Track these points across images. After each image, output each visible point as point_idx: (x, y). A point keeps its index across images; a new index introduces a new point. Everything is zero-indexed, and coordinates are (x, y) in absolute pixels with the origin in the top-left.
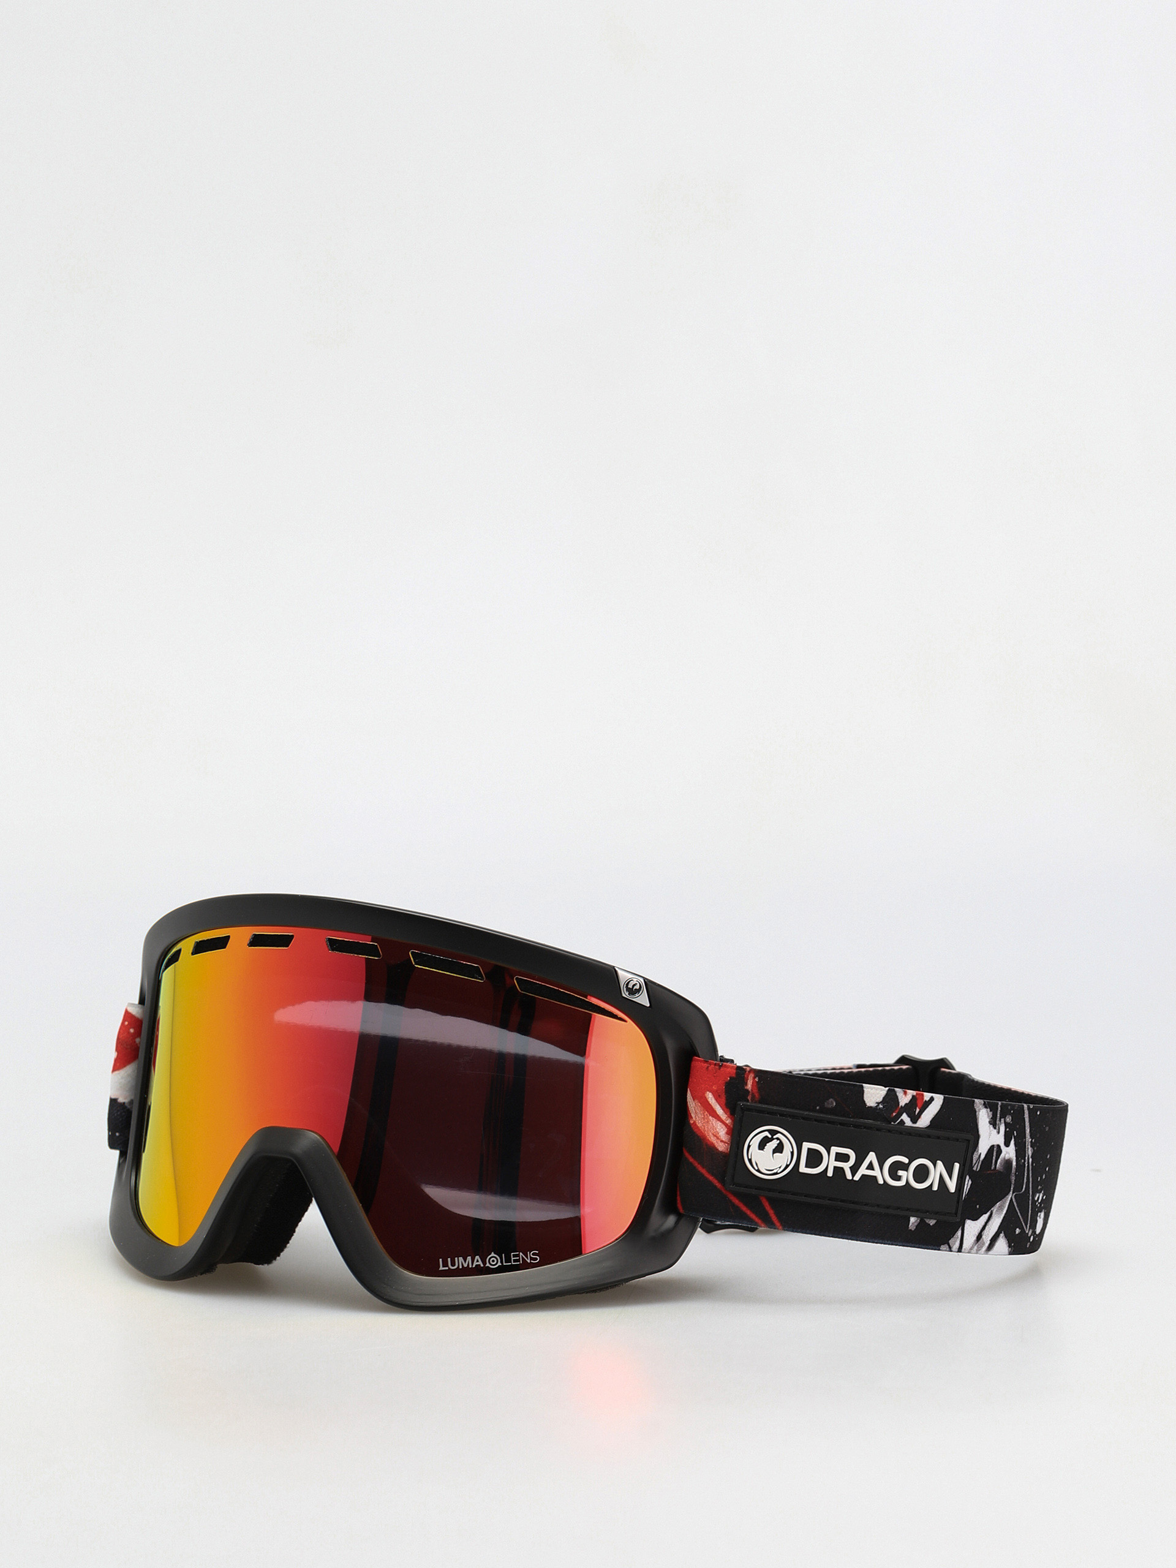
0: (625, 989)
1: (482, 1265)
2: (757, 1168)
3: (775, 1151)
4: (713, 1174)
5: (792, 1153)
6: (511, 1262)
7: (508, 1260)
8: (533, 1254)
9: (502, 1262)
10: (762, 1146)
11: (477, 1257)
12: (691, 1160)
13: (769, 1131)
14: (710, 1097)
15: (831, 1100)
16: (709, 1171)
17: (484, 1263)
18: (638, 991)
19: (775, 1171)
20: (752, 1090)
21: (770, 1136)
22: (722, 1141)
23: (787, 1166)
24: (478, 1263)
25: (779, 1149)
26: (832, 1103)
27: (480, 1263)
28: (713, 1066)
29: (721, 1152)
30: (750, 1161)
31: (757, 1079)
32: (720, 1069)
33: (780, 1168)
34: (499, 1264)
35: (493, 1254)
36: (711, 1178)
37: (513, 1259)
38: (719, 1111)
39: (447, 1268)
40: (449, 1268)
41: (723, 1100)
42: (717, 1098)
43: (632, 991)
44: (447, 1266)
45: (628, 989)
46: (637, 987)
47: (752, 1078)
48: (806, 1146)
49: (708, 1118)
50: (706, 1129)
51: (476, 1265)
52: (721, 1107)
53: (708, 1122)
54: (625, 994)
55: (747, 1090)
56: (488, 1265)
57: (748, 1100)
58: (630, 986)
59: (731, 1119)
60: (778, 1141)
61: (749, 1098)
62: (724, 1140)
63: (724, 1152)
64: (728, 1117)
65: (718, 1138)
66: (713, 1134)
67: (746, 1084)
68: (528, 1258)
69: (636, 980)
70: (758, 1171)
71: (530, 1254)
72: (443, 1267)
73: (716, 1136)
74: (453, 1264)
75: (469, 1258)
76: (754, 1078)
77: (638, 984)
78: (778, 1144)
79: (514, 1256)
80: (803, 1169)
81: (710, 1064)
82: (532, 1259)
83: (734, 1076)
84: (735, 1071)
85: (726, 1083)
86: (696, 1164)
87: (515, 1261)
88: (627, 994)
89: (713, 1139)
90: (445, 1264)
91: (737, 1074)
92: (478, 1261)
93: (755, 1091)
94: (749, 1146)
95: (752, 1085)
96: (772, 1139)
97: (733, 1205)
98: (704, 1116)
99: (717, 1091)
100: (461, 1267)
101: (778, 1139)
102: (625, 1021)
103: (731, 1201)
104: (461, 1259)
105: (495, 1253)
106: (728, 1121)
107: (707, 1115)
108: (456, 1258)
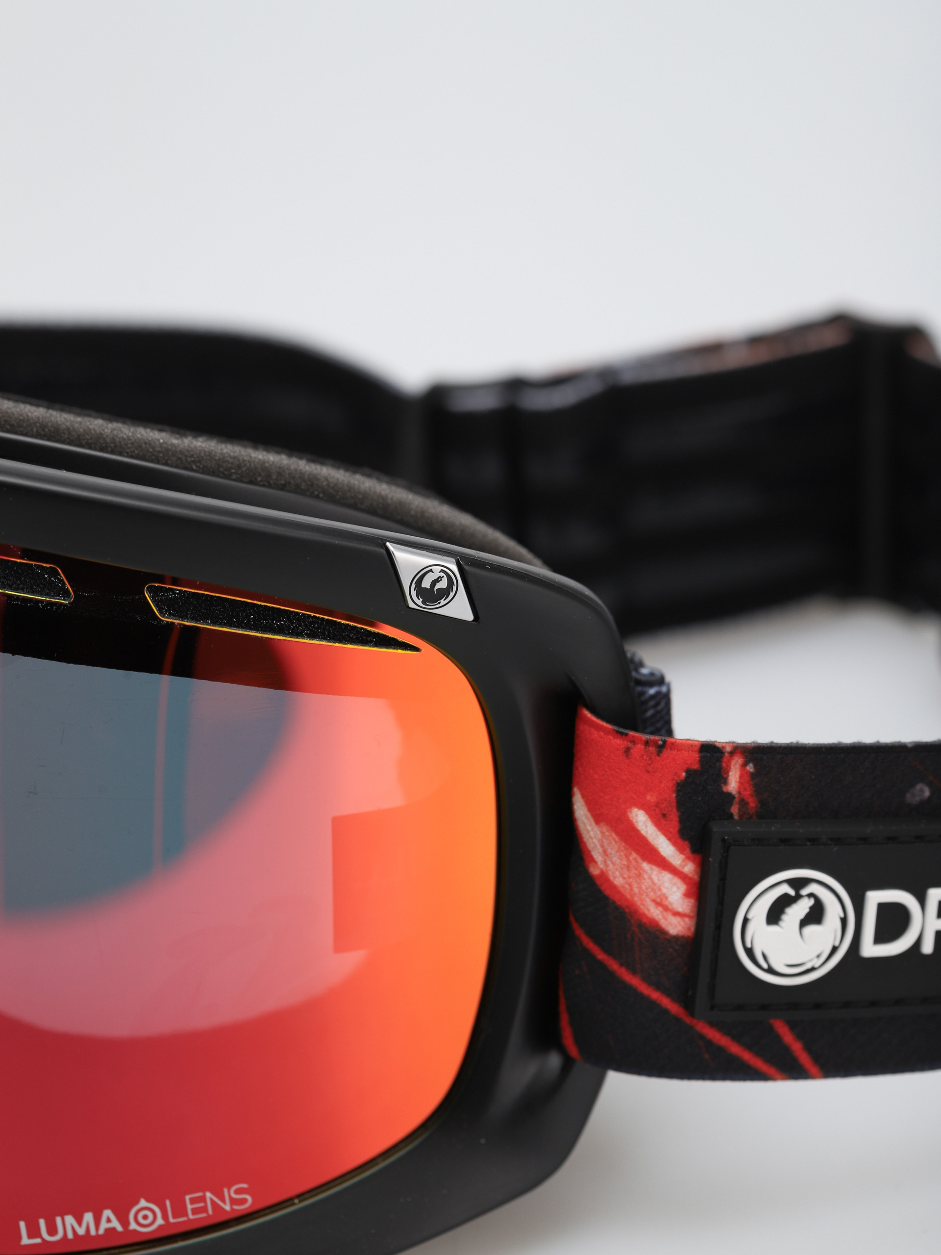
0: (414, 593)
1: (120, 1228)
2: (765, 966)
3: (804, 923)
4: (658, 987)
5: (844, 921)
6: (186, 1215)
7: (179, 1210)
8: (237, 1192)
9: (165, 1217)
10: (774, 915)
11: (107, 1213)
12: (601, 956)
13: (791, 882)
14: (641, 820)
15: (919, 786)
16: (647, 979)
17: (125, 1222)
18: (445, 593)
19: (808, 966)
20: (739, 793)
21: (792, 893)
22: (676, 914)
23: (834, 949)
24: (110, 1225)
25: (816, 915)
26: (922, 791)
27: (116, 1224)
28: (640, 746)
29: (676, 938)
30: (750, 952)
31: (750, 768)
32: (659, 753)
33: (818, 956)
34: (160, 1221)
35: (143, 1203)
36: (655, 995)
37: (189, 1207)
38: (666, 847)
39: (38, 1241)
40: (43, 1240)
41: (674, 824)
42: (659, 819)
43: (432, 595)
44: (39, 1235)
45: (421, 592)
46: (443, 584)
47: (738, 766)
48: (875, 898)
49: (638, 867)
50: (636, 890)
51: (107, 1230)
52: (669, 839)
53: (639, 875)
54: (414, 602)
55: (730, 796)
56: (133, 1226)
57: (731, 816)
58: (426, 584)
59: (693, 861)
60: (812, 902)
61: (735, 810)
62: (680, 910)
63: (683, 937)
64: (688, 858)
65: (666, 908)
66: (654, 901)
67: (725, 781)
68: (224, 1202)
69: (442, 571)
70: (771, 971)
71: (230, 1193)
72: (30, 1236)
73: (660, 903)
74: (52, 1230)
75: (88, 1217)
76: (744, 765)
77: (445, 579)
78: (811, 908)
79: (193, 1201)
80: (870, 949)
81: (634, 741)
82: (233, 1201)
83: (696, 766)
84: (696, 756)
85: (678, 785)
86: (613, 965)
87: (195, 1211)
88: (419, 602)
89: (655, 912)
90: (34, 1232)
91: (702, 761)
92: (109, 1220)
93: (747, 794)
94: (746, 921)
95: (741, 783)
96: (798, 897)
97: (709, 1043)
98: (628, 860)
99: (657, 805)
100: (70, 1235)
101: (811, 895)
102: (416, 649)
103: (702, 1037)
104: (70, 1220)
105: (148, 1200)
106: (689, 868)
107: (635, 859)
108: (59, 1220)
